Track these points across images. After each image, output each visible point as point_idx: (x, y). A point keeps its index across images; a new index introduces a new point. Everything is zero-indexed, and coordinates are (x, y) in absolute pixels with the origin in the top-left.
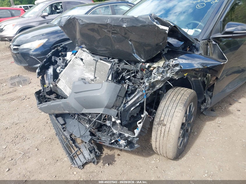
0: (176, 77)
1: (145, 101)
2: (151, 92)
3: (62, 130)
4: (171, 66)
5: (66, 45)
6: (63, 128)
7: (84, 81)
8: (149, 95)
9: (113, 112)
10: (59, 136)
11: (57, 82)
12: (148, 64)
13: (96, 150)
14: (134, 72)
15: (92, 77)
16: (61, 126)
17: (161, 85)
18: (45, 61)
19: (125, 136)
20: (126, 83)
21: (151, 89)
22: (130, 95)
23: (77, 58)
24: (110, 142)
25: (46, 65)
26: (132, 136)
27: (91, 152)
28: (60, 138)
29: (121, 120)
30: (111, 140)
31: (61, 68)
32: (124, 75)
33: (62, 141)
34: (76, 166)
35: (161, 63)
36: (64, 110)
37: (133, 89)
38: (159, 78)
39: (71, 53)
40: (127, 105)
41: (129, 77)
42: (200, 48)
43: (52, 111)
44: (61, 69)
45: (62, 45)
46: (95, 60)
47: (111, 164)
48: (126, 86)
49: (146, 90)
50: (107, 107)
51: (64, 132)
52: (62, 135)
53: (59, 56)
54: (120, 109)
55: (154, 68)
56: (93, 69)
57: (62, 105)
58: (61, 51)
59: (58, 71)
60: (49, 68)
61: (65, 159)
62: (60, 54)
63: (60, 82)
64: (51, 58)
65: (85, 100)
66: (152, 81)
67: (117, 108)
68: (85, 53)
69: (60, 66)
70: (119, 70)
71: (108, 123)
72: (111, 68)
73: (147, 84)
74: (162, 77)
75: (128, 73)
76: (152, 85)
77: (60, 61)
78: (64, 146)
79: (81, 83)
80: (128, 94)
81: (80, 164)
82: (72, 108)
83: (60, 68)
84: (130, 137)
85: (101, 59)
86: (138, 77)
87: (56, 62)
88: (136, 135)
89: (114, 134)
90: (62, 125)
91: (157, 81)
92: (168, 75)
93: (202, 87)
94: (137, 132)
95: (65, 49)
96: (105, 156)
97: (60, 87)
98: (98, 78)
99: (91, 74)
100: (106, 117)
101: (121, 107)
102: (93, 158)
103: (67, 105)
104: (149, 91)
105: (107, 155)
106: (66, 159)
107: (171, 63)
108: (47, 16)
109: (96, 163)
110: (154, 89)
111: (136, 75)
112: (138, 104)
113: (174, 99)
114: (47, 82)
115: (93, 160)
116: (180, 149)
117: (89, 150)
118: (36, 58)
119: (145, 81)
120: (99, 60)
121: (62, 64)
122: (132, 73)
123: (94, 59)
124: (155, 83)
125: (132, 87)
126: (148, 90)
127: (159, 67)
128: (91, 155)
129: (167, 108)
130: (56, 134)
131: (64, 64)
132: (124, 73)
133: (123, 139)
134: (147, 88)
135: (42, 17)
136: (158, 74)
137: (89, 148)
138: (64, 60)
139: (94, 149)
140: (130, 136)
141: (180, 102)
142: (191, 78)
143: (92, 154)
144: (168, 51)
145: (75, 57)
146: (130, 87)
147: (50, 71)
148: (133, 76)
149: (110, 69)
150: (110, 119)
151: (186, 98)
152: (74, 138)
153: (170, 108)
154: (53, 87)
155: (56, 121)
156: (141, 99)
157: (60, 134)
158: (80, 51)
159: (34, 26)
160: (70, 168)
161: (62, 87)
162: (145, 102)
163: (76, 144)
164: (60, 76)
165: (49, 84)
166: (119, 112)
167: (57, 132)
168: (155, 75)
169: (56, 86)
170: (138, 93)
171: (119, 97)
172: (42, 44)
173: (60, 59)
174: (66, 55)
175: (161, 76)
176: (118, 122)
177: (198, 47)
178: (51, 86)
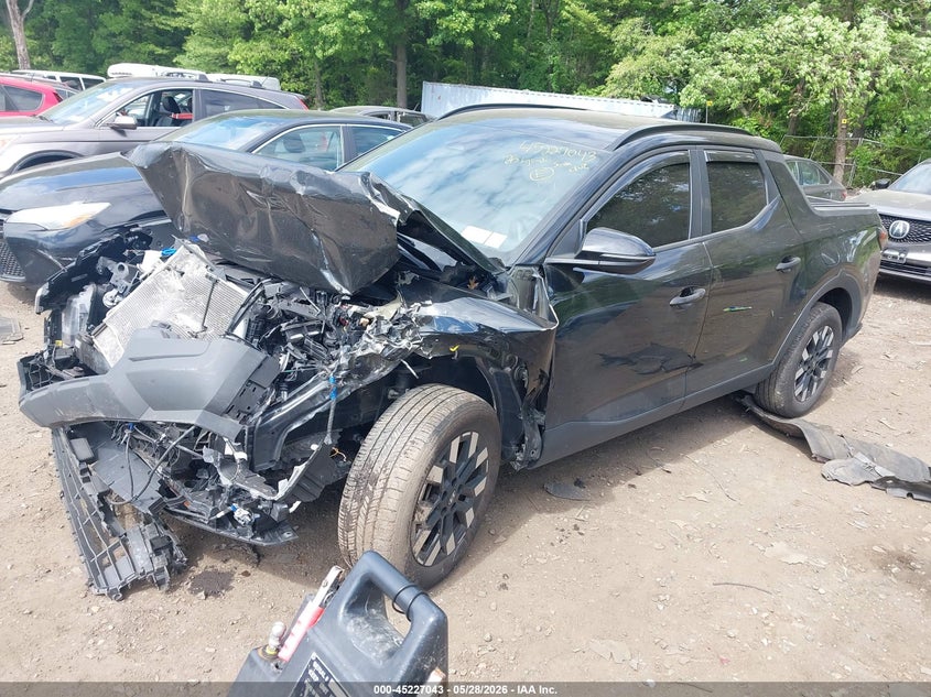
0: (426, 353)
1: (333, 407)
2: (355, 385)
3: (80, 477)
4: (414, 320)
5: (149, 228)
6: (83, 472)
7: (165, 330)
8: (345, 393)
9: (229, 427)
10: (69, 501)
11: (97, 334)
12: (355, 308)
13: (177, 551)
14: (320, 327)
15: (197, 327)
16: (78, 463)
17: (384, 369)
18: (72, 268)
19: (250, 498)
20: (286, 352)
21: (356, 376)
22: (291, 387)
23: (169, 270)
24: (212, 516)
25: (74, 280)
26: (268, 498)
27: (157, 552)
28: (71, 506)
29: (250, 452)
30: (216, 511)
31: (118, 293)
32: (283, 329)
33: (75, 516)
34: (101, 591)
35: (389, 311)
36: (93, 410)
37: (302, 370)
38: (379, 348)
39: (158, 254)
40: (277, 415)
41: (300, 336)
42: (510, 285)
43: (60, 414)
44: (118, 298)
45: (137, 226)
46: (211, 278)
47: (216, 594)
48: (284, 360)
49: (339, 379)
50: (211, 408)
51: (84, 485)
52: (78, 498)
53: (124, 259)
54: (251, 419)
55: (371, 320)
56: (203, 304)
57: (88, 393)
58: (130, 246)
59: (107, 302)
60: (83, 290)
61: (74, 570)
62: (126, 253)
63: (105, 334)
64: (94, 260)
65: (153, 381)
66: (359, 353)
67: (242, 416)
68: (193, 260)
69: (115, 287)
70: (273, 311)
71: (208, 456)
72: (247, 304)
73: (344, 361)
74: (386, 346)
75: (298, 325)
76: (360, 367)
77: (120, 274)
78: (80, 532)
79: (157, 334)
80: (287, 382)
81: (116, 583)
82: (117, 402)
83: (114, 292)
84: (264, 500)
85: (228, 279)
86: (327, 341)
87: (108, 275)
88: (281, 493)
89: (221, 489)
90: (81, 462)
91: (372, 355)
92: (404, 343)
93: (517, 394)
94: (284, 486)
95: (146, 241)
96: (205, 572)
97: (102, 349)
98: (210, 331)
99: (195, 318)
100: (208, 441)
101: (256, 416)
102: (160, 571)
103: (103, 394)
104: (351, 383)
105: (210, 570)
106: (77, 570)
107: (414, 313)
108: (133, 127)
109: (166, 587)
110: (363, 378)
111: (324, 335)
112: (311, 416)
113: (414, 411)
114: (66, 330)
115: (159, 577)
116: (423, 565)
117: (152, 545)
118: (59, 260)
119: (342, 353)
120: (222, 281)
121: (126, 283)
122: (311, 328)
123: (207, 276)
124: (370, 363)
125: (300, 365)
126: (347, 378)
127: (380, 318)
128: (155, 560)
129: (388, 435)
130: (62, 492)
131: (130, 285)
132: (283, 325)
133: (243, 503)
134: (343, 373)
135: (112, 128)
136: (377, 336)
137: (154, 539)
138: (133, 271)
139: (170, 546)
140: (265, 496)
141: (425, 421)
142: (488, 368)
143: (160, 557)
144: (414, 280)
145: (164, 265)
146: (297, 365)
147: (83, 300)
148: (314, 338)
149: (242, 306)
150: (218, 445)
151: (447, 413)
152: (114, 506)
153: (395, 435)
154: (82, 346)
155: (68, 450)
156: (320, 402)
157: (74, 492)
158: (181, 251)
159: (81, 156)
160: (82, 595)
161: (107, 349)
162: (332, 411)
163: (113, 525)
164: (108, 315)
165: (73, 338)
166: (246, 428)
167: (66, 488)
168: (370, 338)
169: (92, 344)
170: (315, 382)
171: (253, 386)
172: (88, 217)
173: (122, 268)
174: (140, 259)
175: (386, 342)
176: (241, 455)
177: (504, 282)
178: (78, 344)
